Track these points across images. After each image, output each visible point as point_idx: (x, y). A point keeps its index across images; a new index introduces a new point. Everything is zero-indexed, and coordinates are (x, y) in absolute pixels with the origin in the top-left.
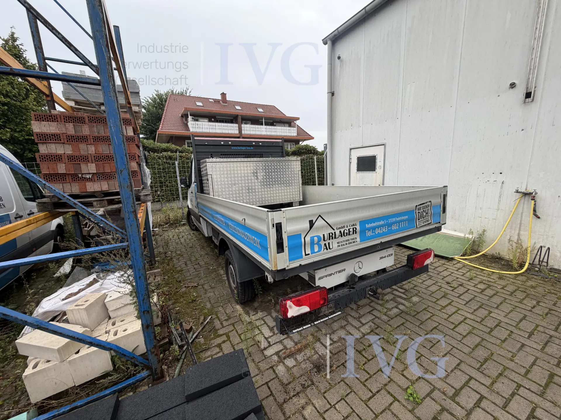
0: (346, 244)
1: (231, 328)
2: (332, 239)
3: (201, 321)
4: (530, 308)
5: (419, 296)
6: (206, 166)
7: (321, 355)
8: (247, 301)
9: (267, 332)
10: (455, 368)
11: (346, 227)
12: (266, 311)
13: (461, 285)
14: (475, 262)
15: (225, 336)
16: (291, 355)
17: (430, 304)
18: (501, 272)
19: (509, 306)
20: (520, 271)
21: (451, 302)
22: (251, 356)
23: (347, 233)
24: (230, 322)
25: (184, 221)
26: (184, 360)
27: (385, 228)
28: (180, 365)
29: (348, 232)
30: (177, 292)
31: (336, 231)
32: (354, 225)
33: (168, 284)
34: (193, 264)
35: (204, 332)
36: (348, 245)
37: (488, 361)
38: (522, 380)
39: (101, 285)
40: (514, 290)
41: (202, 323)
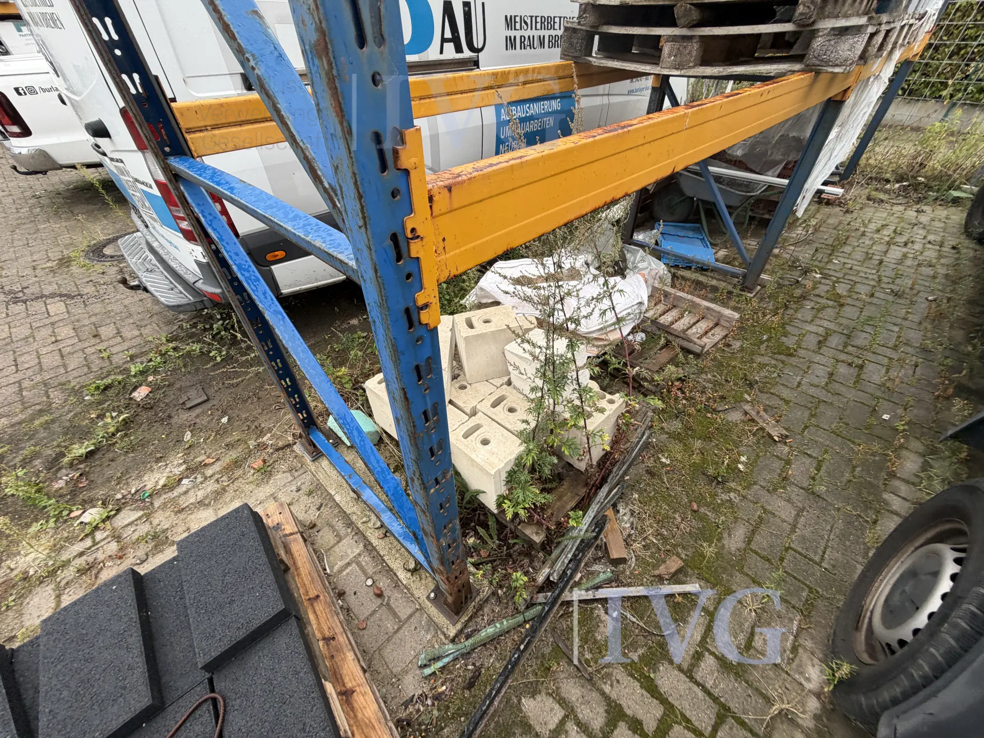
15: (660, 712)
25: (967, 191)
30: (715, 410)
35: (634, 613)
41: (660, 579)
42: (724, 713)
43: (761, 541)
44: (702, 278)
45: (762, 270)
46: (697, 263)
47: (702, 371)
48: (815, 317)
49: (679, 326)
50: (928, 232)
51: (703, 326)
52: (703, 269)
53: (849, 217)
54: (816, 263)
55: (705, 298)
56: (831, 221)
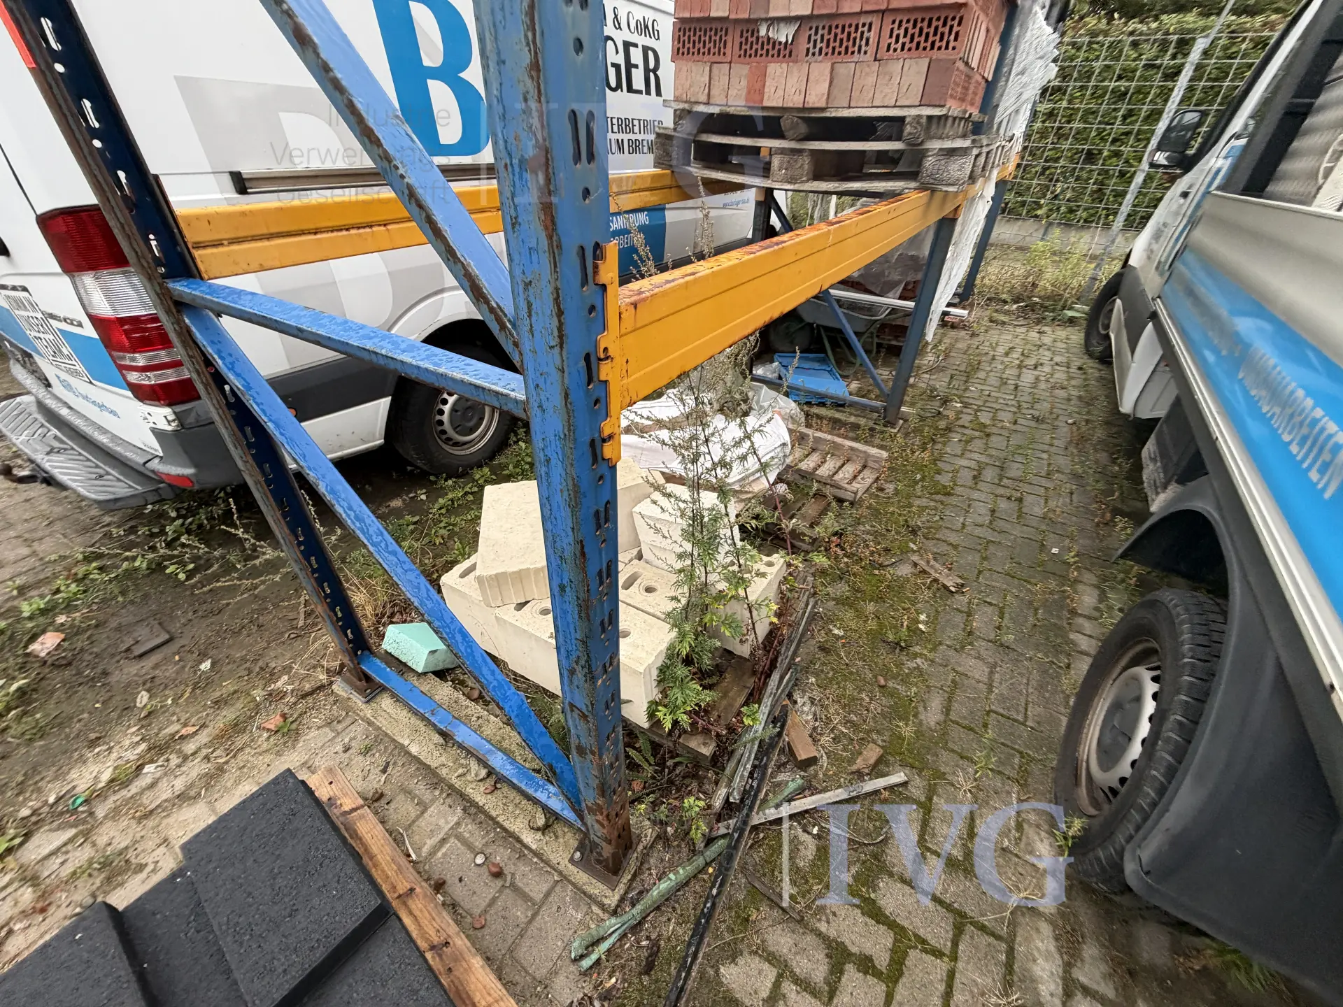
1: (943, 932)
15: (889, 939)
24: (955, 890)
25: (1079, 310)
30: (882, 566)
33: (876, 514)
41: (859, 775)
42: (961, 922)
43: (960, 710)
44: (838, 415)
45: (901, 403)
46: (831, 398)
47: (858, 522)
48: (964, 450)
49: (824, 471)
50: (1054, 353)
51: (850, 469)
52: (839, 405)
53: (975, 342)
54: (954, 391)
55: (846, 438)
56: (960, 345)
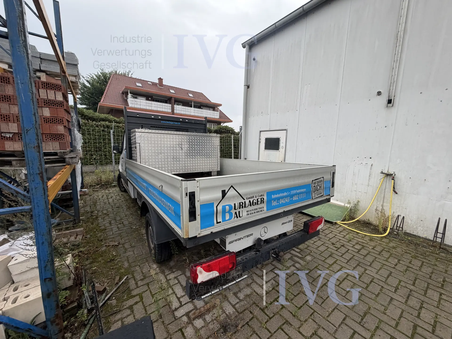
0: (255, 213)
1: (146, 288)
2: (242, 208)
3: (116, 282)
4: (393, 266)
5: (311, 255)
6: (135, 135)
7: (228, 314)
8: (164, 261)
9: (180, 292)
10: (342, 323)
11: (255, 197)
12: (181, 271)
13: (343, 246)
14: (352, 227)
15: (138, 297)
16: (201, 316)
17: (320, 262)
18: (371, 235)
19: (378, 263)
20: (384, 234)
21: (336, 261)
22: (161, 318)
23: (255, 203)
24: (145, 282)
25: (115, 183)
26: (91, 325)
27: (288, 198)
28: (85, 331)
29: (256, 201)
30: (97, 251)
31: (246, 200)
32: (261, 195)
33: (88, 243)
34: (117, 224)
35: (117, 293)
36: (256, 214)
37: (367, 315)
38: (394, 332)
39: (11, 246)
40: (381, 250)
42: (148, 284)
43: (131, 261)
45: (79, 217)
48: (104, 220)
50: (114, 193)
51: (72, 238)
54: (93, 209)
56: (88, 199)
